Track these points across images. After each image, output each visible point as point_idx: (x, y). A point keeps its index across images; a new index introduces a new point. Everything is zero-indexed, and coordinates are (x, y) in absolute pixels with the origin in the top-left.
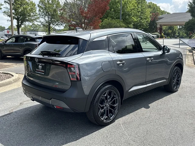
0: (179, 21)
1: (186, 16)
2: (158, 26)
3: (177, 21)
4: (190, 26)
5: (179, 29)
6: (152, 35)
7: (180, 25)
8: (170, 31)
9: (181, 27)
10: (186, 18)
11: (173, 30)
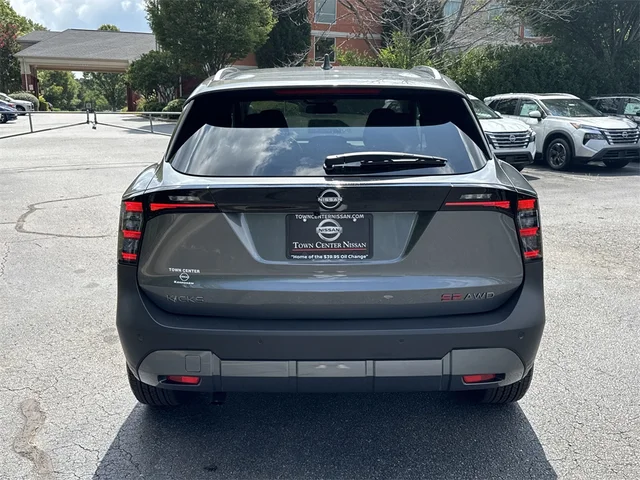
0: (91, 56)
1: (110, 43)
2: (25, 70)
3: (86, 56)
4: (150, 75)
5: (85, 83)
6: (12, 100)
7: (86, 71)
8: (58, 89)
9: (90, 77)
10: (111, 48)
11: (65, 86)
